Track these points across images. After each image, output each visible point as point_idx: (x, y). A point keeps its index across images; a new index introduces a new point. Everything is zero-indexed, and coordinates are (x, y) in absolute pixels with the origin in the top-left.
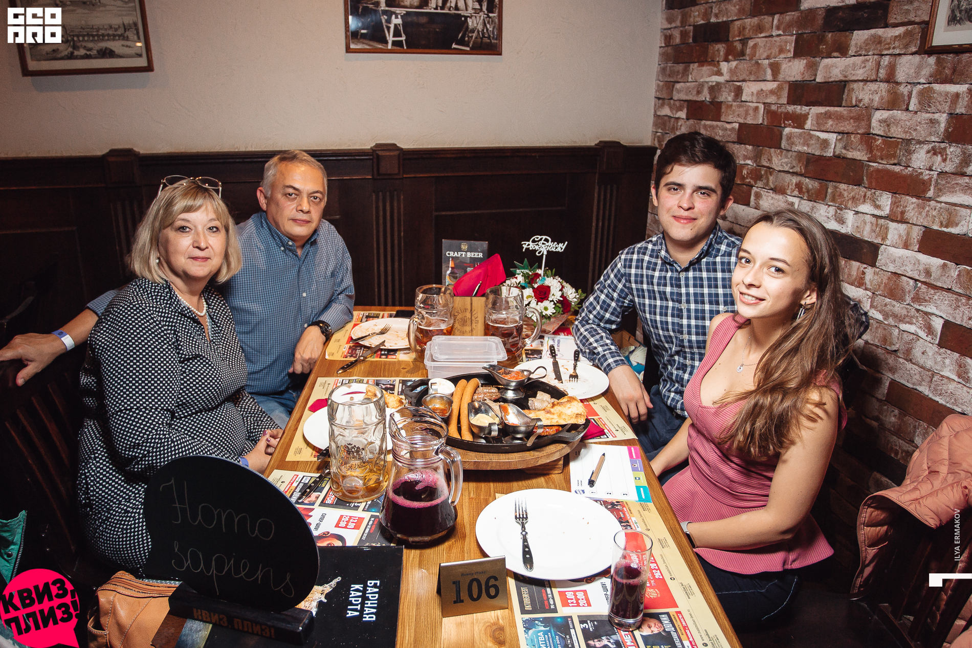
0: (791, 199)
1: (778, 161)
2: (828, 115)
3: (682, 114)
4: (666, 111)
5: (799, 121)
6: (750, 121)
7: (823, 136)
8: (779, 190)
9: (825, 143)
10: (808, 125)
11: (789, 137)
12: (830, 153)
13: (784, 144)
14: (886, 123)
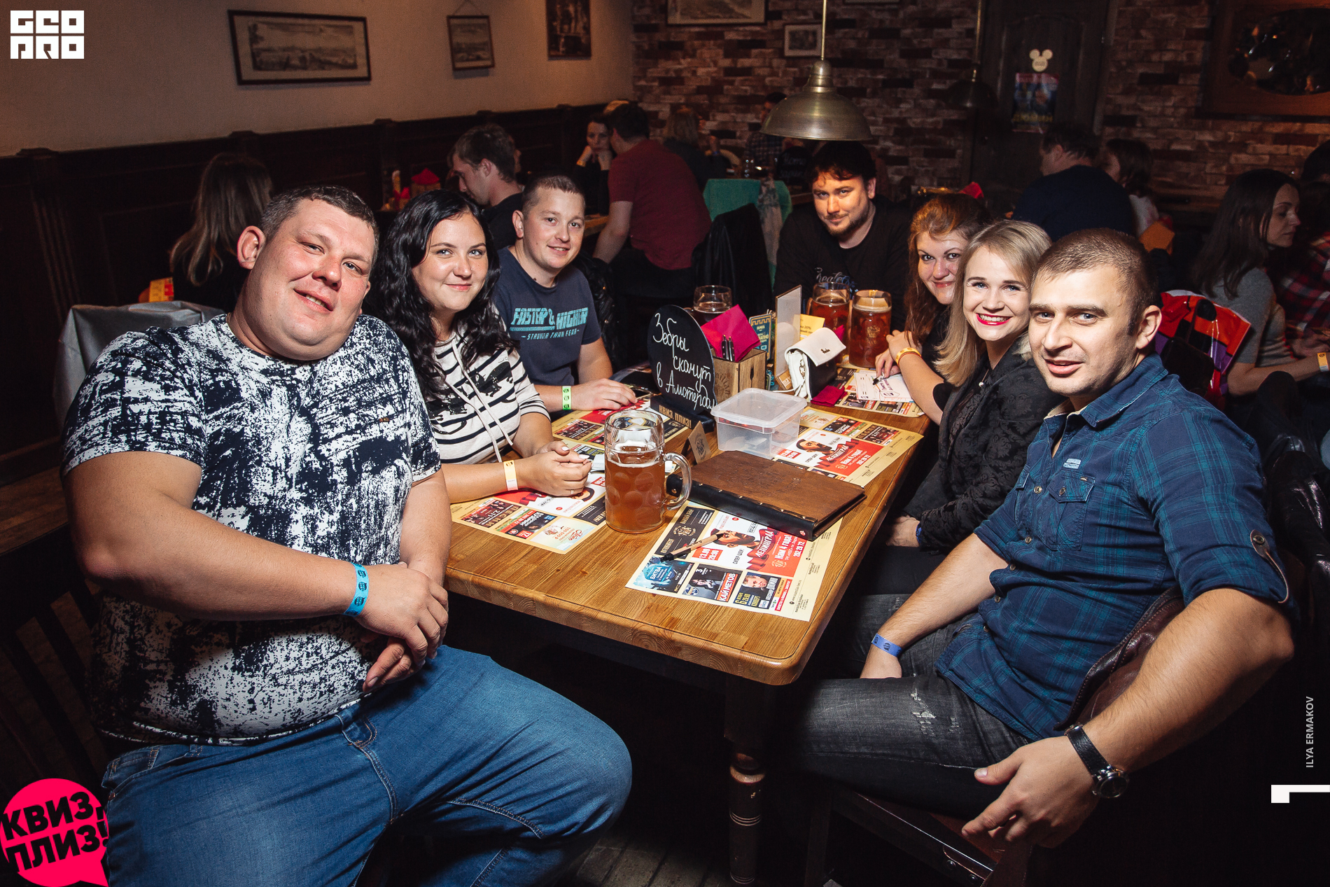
0: (733, 114)
1: (723, 100)
2: (746, 80)
3: (656, 84)
4: (643, 83)
5: (732, 83)
6: (704, 84)
7: (744, 88)
8: (726, 111)
9: (746, 91)
10: (736, 84)
11: (727, 90)
12: (748, 94)
13: (725, 92)
14: (771, 81)
